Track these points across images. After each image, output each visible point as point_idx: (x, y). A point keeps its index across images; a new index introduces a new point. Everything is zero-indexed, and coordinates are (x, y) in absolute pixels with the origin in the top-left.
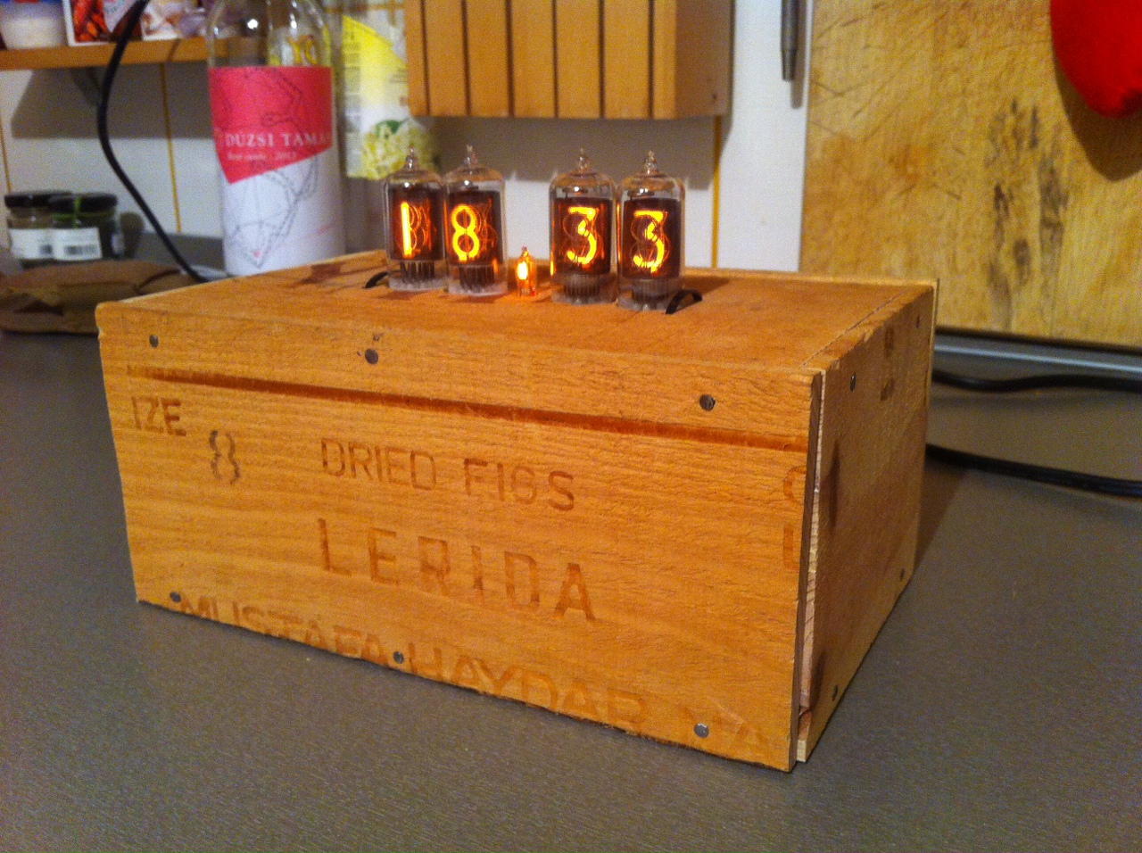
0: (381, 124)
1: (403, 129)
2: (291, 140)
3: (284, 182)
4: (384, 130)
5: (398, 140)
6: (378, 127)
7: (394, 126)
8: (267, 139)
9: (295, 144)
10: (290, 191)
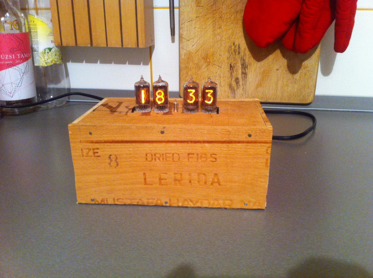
0: (46, 49)
1: (53, 50)
2: (20, 56)
3: (18, 69)
4: (47, 51)
5: (52, 54)
6: (45, 50)
7: (50, 49)
8: (12, 56)
9: (21, 57)
10: (20, 72)
